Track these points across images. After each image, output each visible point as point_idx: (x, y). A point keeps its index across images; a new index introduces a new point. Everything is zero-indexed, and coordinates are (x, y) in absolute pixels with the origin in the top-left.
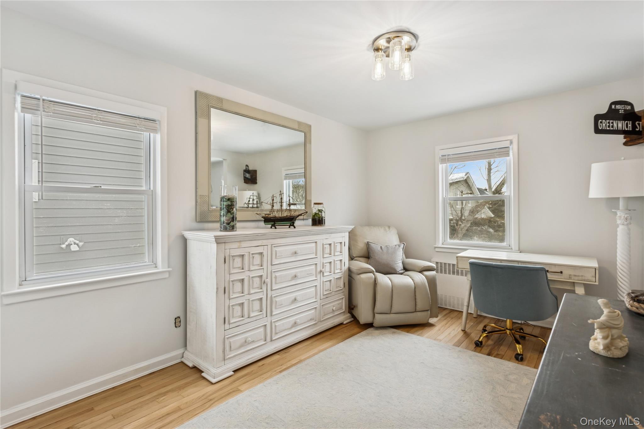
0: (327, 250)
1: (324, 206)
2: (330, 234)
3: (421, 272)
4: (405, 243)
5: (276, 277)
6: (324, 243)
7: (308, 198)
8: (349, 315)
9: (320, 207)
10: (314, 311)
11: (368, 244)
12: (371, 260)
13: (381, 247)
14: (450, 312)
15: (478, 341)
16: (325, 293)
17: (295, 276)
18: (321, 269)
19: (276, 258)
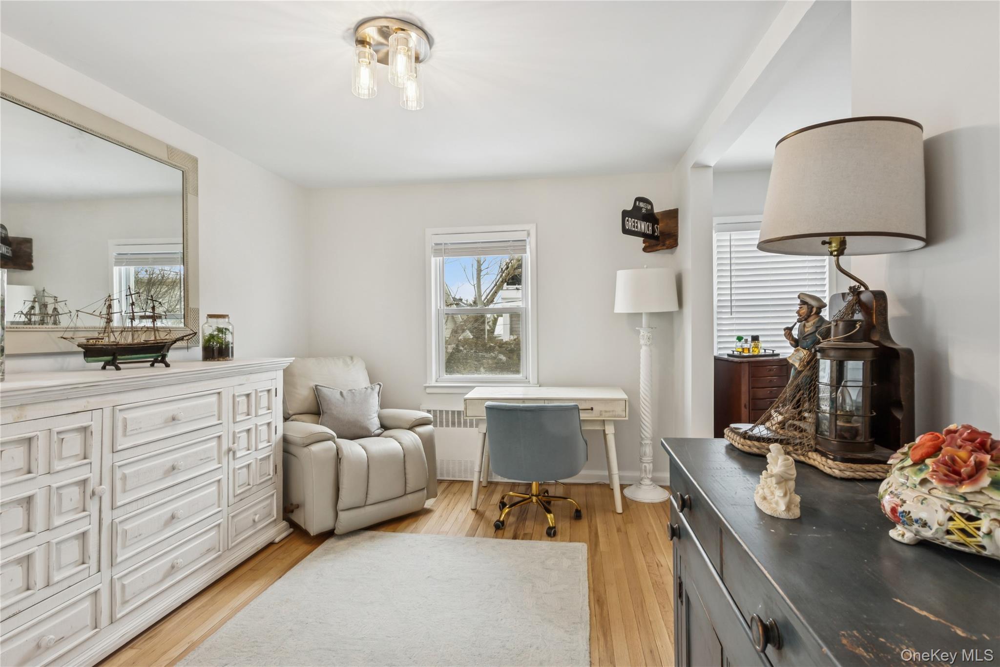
0: (243, 408)
1: (230, 322)
2: (248, 376)
3: (411, 428)
4: (382, 384)
5: (124, 478)
6: (236, 394)
7: (192, 305)
8: (284, 523)
9: (222, 323)
10: (214, 533)
11: (316, 390)
12: (323, 418)
13: (341, 393)
14: (450, 485)
15: (498, 521)
16: (239, 492)
17: (174, 468)
18: (231, 445)
19: (125, 434)
